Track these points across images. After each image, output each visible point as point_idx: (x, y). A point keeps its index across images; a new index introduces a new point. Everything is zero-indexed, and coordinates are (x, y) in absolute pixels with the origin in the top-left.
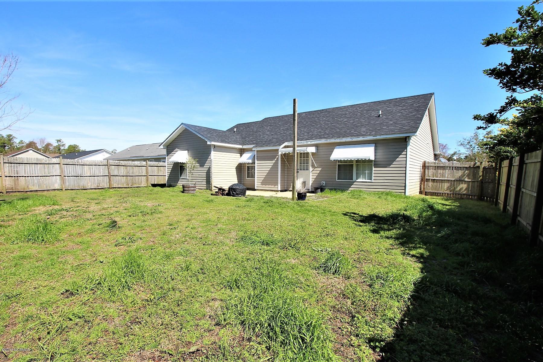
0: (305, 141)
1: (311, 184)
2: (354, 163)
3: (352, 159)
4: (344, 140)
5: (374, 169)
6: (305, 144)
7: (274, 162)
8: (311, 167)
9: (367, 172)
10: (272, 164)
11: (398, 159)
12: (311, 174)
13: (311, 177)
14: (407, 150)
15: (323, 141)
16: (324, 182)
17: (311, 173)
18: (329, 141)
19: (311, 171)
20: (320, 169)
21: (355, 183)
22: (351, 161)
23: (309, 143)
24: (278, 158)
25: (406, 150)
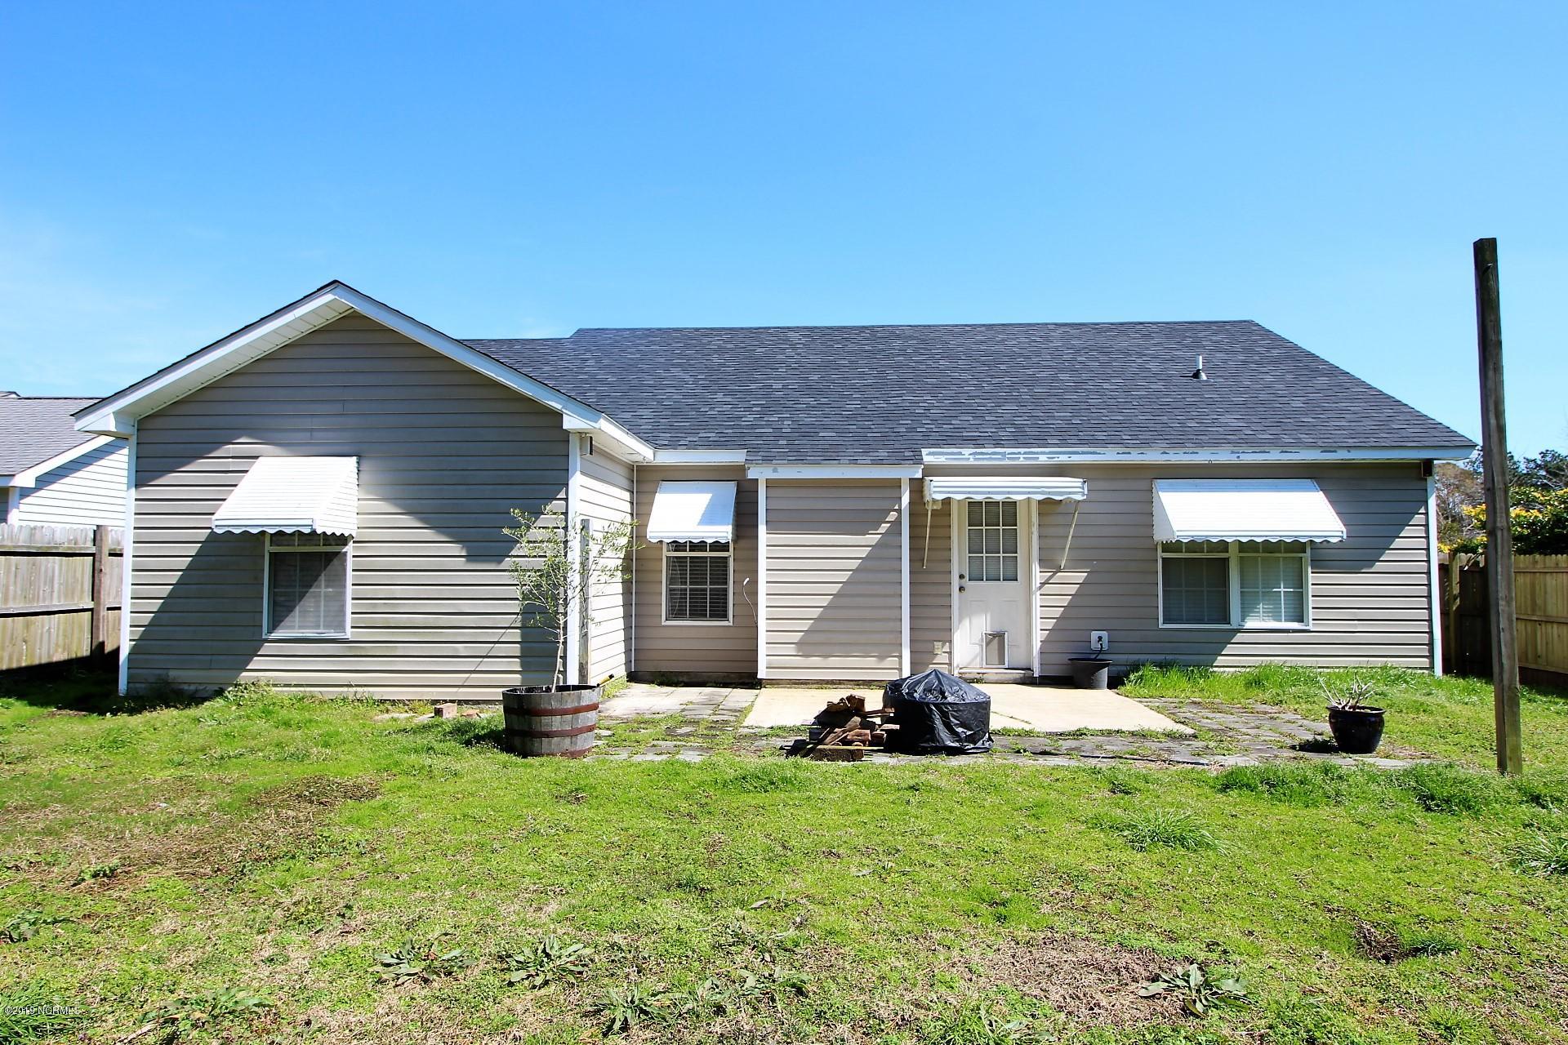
0: (1022, 450)
1: (1039, 644)
2: (1233, 556)
3: (1229, 540)
4: (1203, 457)
5: (1311, 577)
6: (1022, 461)
7: (873, 539)
8: (1036, 568)
9: (1282, 590)
10: (864, 552)
11: (1398, 543)
12: (1037, 600)
13: (1037, 612)
14: (1427, 509)
15: (1110, 456)
16: (1104, 634)
17: (1038, 593)
18: (1135, 457)
19: (1038, 585)
20: (1081, 577)
21: (1239, 637)
22: (1223, 545)
23: (1043, 459)
24: (898, 522)
25: (1422, 510)
